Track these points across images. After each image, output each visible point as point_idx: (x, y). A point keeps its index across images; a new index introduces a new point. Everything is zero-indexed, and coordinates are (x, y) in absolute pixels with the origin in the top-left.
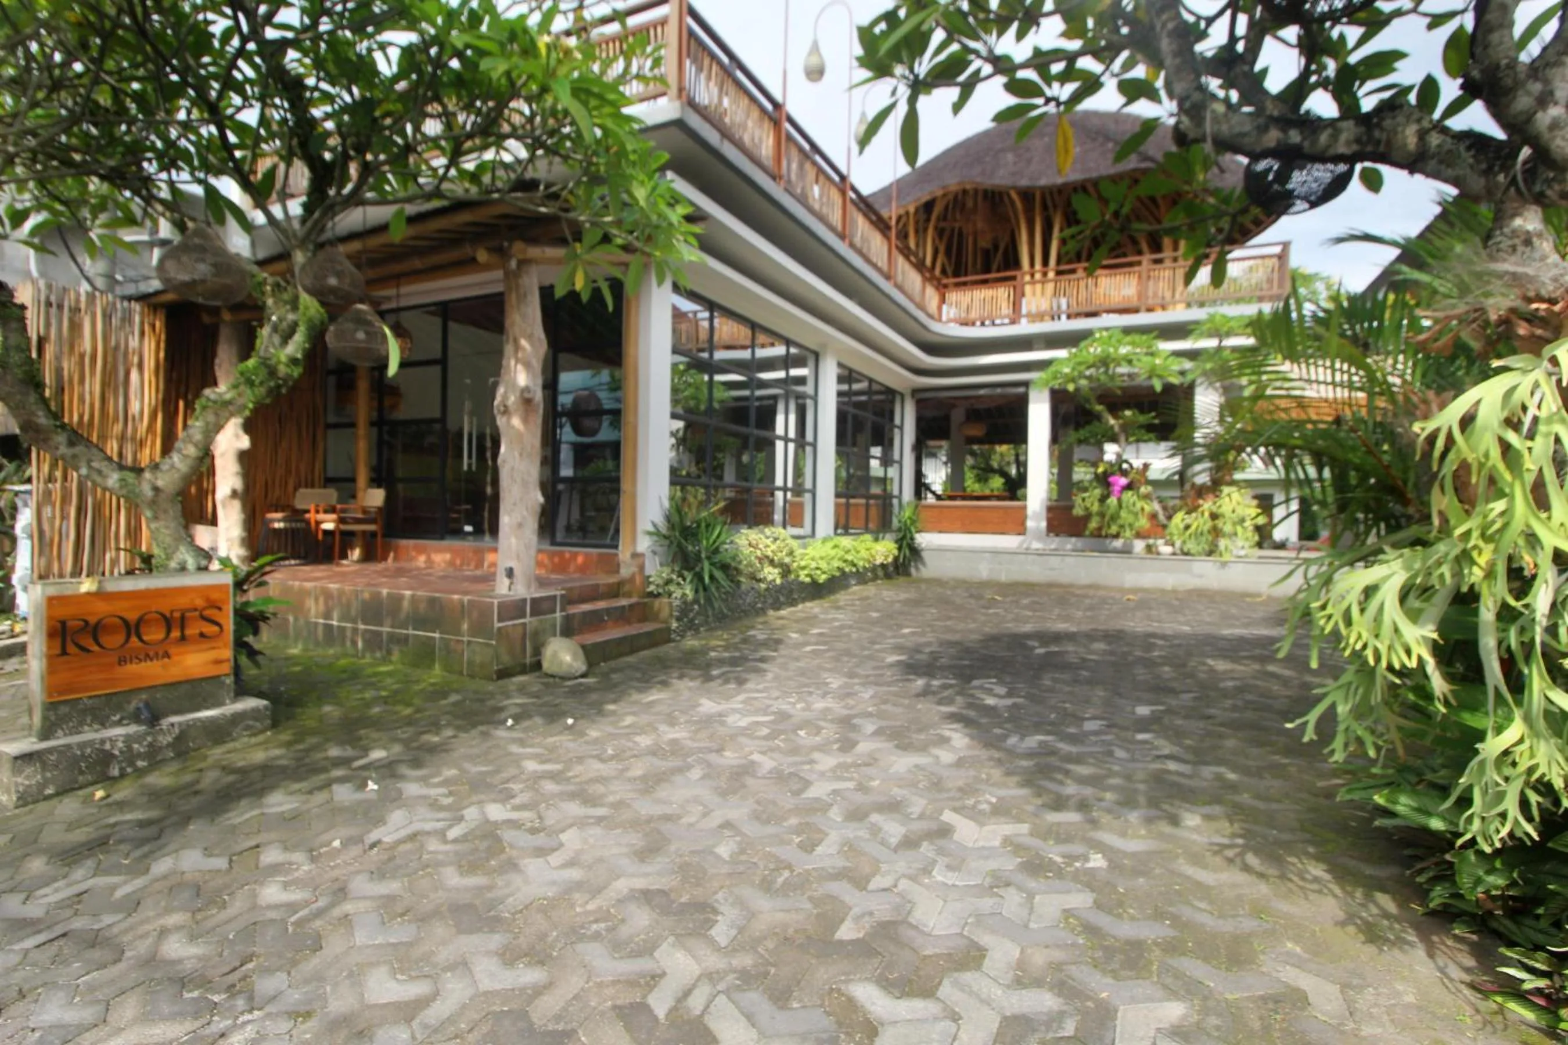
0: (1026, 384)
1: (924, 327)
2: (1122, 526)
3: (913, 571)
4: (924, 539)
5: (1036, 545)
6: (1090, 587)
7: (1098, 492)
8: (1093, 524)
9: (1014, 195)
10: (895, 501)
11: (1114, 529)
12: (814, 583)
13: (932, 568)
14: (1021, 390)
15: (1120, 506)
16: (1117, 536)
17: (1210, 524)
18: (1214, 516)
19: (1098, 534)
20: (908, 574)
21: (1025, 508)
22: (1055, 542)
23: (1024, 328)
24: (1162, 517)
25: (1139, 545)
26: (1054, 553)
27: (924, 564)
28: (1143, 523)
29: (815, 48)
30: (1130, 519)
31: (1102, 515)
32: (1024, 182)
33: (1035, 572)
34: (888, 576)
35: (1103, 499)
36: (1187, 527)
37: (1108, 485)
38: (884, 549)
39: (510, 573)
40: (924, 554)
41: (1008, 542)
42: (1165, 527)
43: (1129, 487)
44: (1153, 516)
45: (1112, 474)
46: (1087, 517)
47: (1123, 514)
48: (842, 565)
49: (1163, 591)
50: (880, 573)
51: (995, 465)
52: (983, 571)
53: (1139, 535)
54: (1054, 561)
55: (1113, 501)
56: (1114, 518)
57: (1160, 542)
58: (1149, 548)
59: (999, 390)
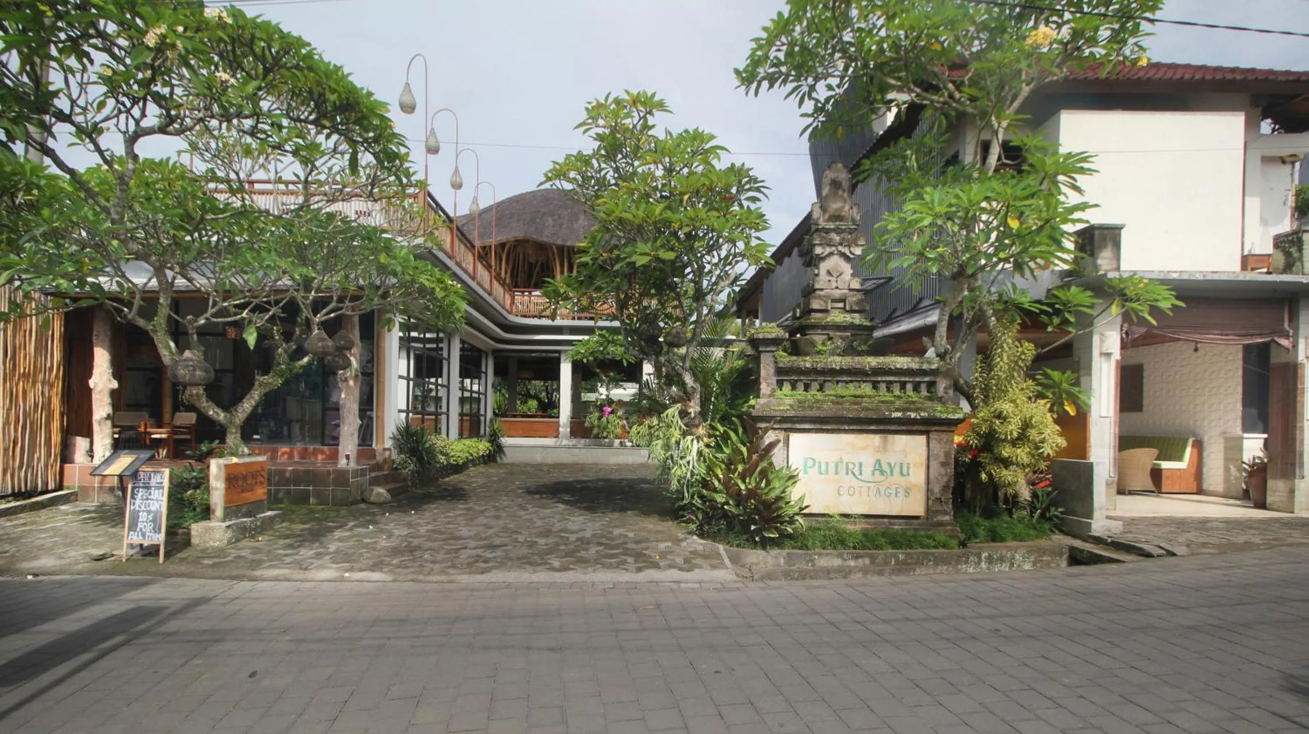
0: (559, 352)
1: (505, 318)
2: (609, 432)
3: (498, 459)
4: (506, 441)
5: (565, 442)
6: (593, 464)
7: (597, 414)
8: (595, 431)
9: (554, 248)
10: (482, 418)
11: (605, 434)
12: (457, 465)
13: (510, 457)
14: (557, 355)
15: (608, 422)
16: (606, 438)
17: (648, 431)
18: (650, 427)
19: (597, 437)
20: (495, 461)
21: (558, 422)
22: (574, 441)
23: (558, 322)
24: (627, 428)
25: (617, 442)
26: (574, 447)
27: (505, 455)
28: (619, 431)
29: (457, 171)
30: (613, 429)
31: (599, 427)
32: (559, 242)
33: (566, 457)
34: (485, 463)
35: (600, 418)
36: (639, 433)
37: (602, 411)
38: (482, 447)
39: (348, 457)
40: (505, 449)
41: (549, 441)
42: (629, 432)
43: (612, 412)
44: (624, 426)
45: (604, 406)
46: (591, 429)
47: (609, 426)
48: (467, 455)
49: (628, 465)
50: (482, 460)
51: (532, 392)
52: (538, 458)
53: (617, 437)
54: (576, 451)
55: (604, 419)
56: (605, 428)
57: (626, 440)
58: (621, 443)
59: (544, 355)
